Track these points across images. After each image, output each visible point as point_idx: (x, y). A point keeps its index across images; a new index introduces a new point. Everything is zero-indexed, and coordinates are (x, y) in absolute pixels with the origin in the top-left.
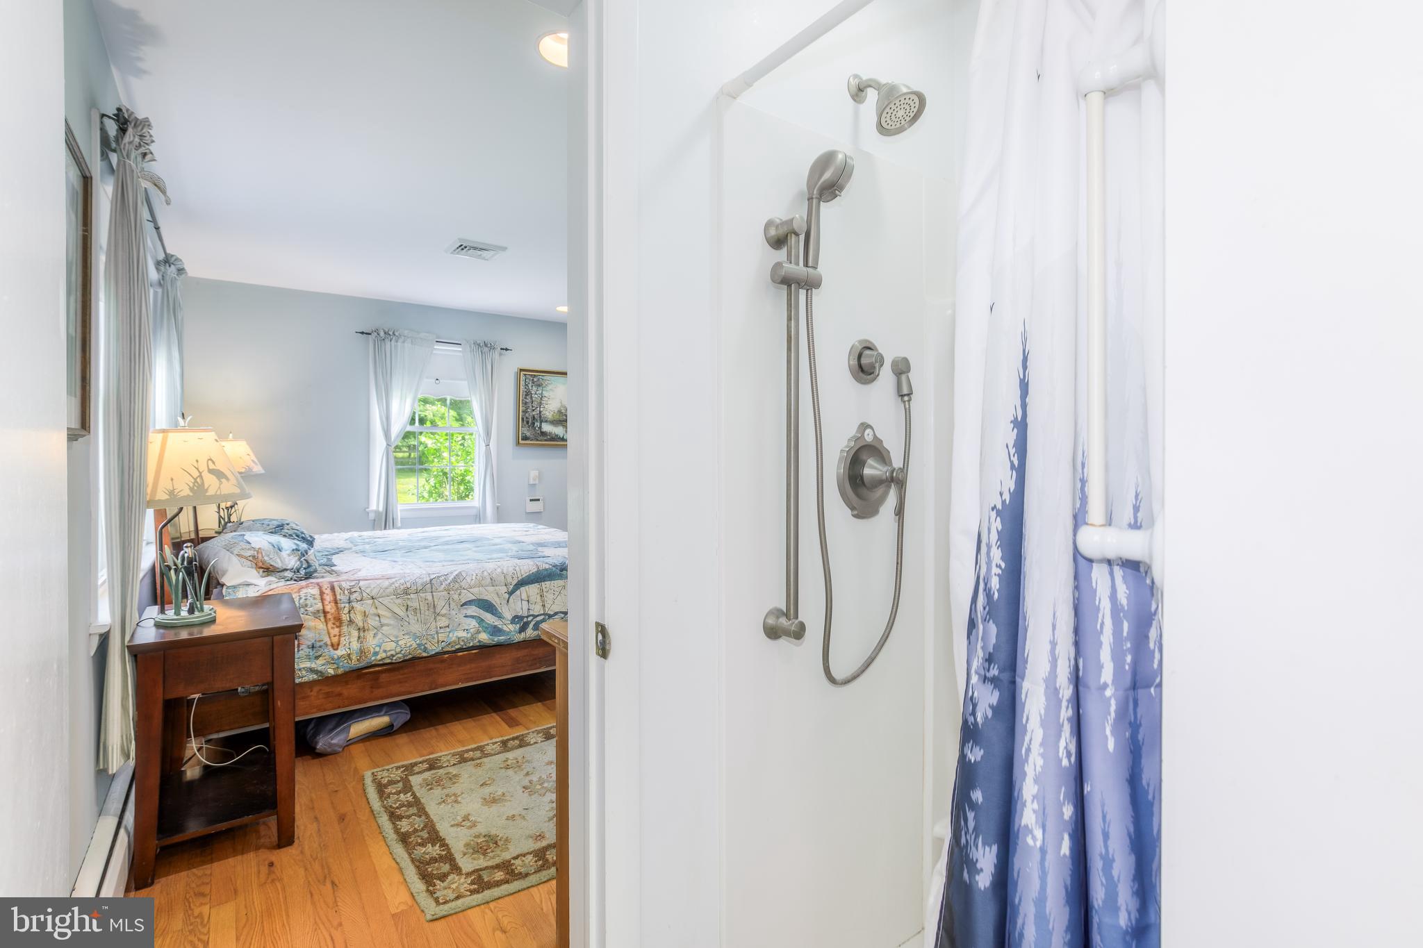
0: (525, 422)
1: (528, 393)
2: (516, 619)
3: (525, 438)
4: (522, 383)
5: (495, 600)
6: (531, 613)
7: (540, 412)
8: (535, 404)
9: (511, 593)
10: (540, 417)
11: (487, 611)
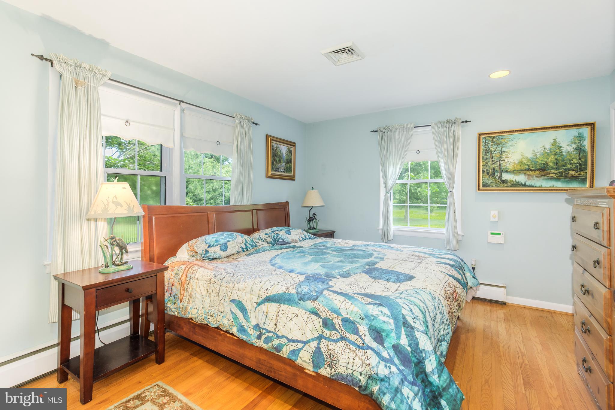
0: (486, 174)
1: (488, 151)
2: (257, 327)
3: (486, 185)
4: (482, 144)
5: (249, 306)
6: (266, 327)
7: (500, 164)
8: (495, 159)
9: (259, 304)
10: (500, 168)
11: (241, 312)
